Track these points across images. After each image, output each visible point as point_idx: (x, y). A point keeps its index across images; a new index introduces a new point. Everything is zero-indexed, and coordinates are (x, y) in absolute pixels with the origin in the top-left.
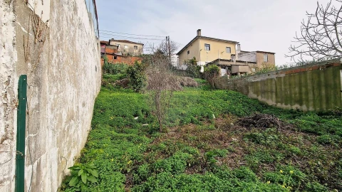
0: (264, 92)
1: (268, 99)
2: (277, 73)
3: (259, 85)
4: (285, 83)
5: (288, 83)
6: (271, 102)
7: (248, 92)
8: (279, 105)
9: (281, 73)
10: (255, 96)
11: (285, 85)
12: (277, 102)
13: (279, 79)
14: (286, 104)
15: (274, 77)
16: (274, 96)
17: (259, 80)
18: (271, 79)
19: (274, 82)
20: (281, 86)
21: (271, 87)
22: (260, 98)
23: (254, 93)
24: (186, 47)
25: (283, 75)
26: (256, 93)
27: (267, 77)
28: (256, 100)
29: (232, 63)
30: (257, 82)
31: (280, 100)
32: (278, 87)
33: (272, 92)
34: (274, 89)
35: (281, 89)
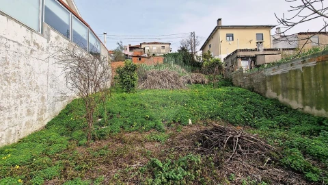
0: (286, 90)
1: (291, 99)
2: (303, 62)
3: (280, 80)
4: (316, 75)
5: (320, 75)
6: (295, 105)
7: (266, 89)
8: (307, 109)
9: (310, 61)
10: (274, 95)
11: (316, 79)
12: (304, 104)
13: (307, 69)
14: (318, 108)
15: (300, 67)
16: (300, 95)
17: (279, 72)
18: (296, 71)
19: (299, 75)
20: (310, 80)
21: (296, 82)
22: (280, 98)
23: (274, 91)
24: (208, 41)
25: (312, 64)
26: (276, 90)
27: (290, 68)
28: (276, 100)
29: (257, 53)
30: (277, 75)
31: (308, 101)
32: (306, 82)
33: (297, 89)
34: (300, 85)
35: (310, 84)
